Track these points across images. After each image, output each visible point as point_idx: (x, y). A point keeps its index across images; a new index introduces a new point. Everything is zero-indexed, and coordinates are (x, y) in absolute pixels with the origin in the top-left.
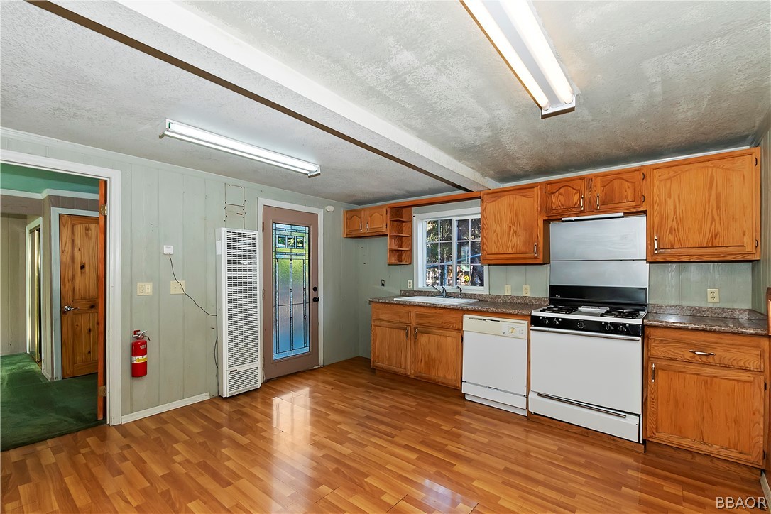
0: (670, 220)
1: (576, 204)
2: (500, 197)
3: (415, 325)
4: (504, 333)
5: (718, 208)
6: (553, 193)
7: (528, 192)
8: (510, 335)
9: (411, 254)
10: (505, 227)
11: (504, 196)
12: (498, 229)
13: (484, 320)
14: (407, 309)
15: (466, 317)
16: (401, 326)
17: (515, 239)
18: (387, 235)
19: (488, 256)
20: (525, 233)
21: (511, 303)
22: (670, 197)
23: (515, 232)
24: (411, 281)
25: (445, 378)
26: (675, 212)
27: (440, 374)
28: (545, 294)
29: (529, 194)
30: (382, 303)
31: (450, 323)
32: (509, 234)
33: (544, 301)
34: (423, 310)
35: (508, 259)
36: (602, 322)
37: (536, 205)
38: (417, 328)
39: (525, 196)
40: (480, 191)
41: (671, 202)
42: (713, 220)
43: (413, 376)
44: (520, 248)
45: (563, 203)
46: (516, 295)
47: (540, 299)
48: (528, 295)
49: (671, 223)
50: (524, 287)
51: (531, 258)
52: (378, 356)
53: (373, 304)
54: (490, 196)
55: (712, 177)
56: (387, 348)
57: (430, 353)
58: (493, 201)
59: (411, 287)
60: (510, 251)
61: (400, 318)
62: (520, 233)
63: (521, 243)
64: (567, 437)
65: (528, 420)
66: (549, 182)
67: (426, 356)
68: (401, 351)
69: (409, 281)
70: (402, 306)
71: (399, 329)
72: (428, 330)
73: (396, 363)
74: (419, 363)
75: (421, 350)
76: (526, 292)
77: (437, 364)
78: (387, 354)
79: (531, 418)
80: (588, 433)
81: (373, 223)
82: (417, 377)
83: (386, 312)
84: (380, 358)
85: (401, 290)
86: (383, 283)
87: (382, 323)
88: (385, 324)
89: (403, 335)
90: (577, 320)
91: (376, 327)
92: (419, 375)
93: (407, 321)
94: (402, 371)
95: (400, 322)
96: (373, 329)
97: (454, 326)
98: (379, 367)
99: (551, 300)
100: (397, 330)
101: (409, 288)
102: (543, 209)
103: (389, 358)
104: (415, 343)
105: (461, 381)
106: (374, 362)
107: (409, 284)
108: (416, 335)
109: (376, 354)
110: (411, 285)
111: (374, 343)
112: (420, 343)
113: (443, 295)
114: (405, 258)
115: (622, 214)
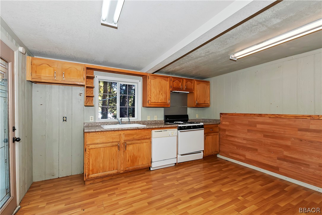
1: (180, 87)
2: (156, 78)
3: (123, 142)
4: (169, 135)
5: (205, 94)
6: (174, 81)
9: (93, 99)
10: (158, 91)
11: (158, 78)
12: (155, 92)
13: (162, 131)
14: (118, 133)
15: (153, 131)
16: (114, 144)
17: (161, 97)
18: (84, 85)
19: (151, 103)
20: (165, 95)
21: (150, 123)
22: (198, 89)
23: (161, 94)
25: (143, 164)
26: (199, 94)
27: (141, 164)
28: (162, 118)
30: (97, 132)
31: (145, 136)
32: (159, 94)
33: (162, 122)
34: (128, 132)
35: (158, 105)
36: (196, 126)
37: (168, 85)
38: (126, 142)
39: (165, 80)
41: (198, 91)
42: (204, 97)
43: (122, 172)
44: (163, 101)
45: (176, 86)
46: (152, 120)
47: (161, 121)
48: (156, 120)
49: (198, 96)
50: (155, 116)
51: (167, 105)
52: (92, 170)
53: (87, 134)
54: (152, 76)
55: (204, 86)
56: (101, 161)
57: (134, 154)
58: (153, 79)
59: (93, 121)
60: (160, 102)
61: (113, 139)
62: (163, 95)
63: (164, 99)
64: (192, 165)
65: (174, 167)
66: (173, 77)
67: (132, 157)
68: (114, 160)
69: (91, 117)
70: (113, 132)
71: (112, 146)
72: (133, 142)
73: (109, 169)
74: (127, 162)
75: (128, 154)
76: (156, 118)
77: (138, 159)
78: (101, 165)
79: (178, 165)
80: (192, 162)
81: (69, 74)
82: (126, 171)
83: (101, 137)
84: (95, 170)
85: (84, 123)
86: (65, 119)
87: (97, 146)
88: (100, 146)
89: (115, 149)
90: (191, 126)
91: (91, 150)
92: (127, 169)
93: (118, 141)
94: (115, 172)
95: (113, 142)
96: (88, 152)
97: (147, 137)
98: (94, 177)
99: (166, 121)
100: (110, 148)
101: (91, 121)
102: (170, 87)
103: (103, 167)
104: (124, 151)
105: (151, 162)
106: (88, 175)
107: (90, 119)
108: (126, 147)
109: (91, 168)
110: (93, 119)
111: (89, 162)
112: (128, 151)
113: (120, 123)
114: (88, 102)
115: (189, 92)
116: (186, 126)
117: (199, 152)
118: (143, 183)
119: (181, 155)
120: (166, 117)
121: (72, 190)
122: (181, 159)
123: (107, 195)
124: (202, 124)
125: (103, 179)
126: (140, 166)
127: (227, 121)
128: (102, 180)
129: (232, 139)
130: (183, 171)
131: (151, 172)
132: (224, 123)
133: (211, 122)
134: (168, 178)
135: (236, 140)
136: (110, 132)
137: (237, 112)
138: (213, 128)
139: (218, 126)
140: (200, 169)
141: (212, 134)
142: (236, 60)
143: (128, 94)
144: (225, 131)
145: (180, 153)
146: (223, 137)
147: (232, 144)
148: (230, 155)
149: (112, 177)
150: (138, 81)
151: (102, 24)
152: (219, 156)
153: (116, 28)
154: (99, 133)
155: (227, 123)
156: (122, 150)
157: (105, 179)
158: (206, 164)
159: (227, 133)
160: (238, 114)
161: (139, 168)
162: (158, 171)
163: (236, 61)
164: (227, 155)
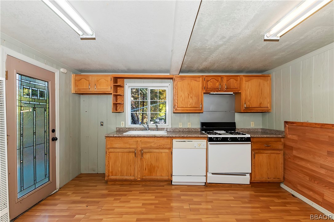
0: (248, 96)
1: (217, 87)
2: (184, 79)
3: (140, 149)
4: (195, 147)
5: (261, 94)
6: (208, 81)
7: (198, 79)
8: (199, 148)
9: (123, 106)
10: (186, 94)
11: (186, 79)
12: (183, 95)
13: (185, 141)
14: (134, 139)
16: (131, 150)
17: (191, 101)
18: (112, 94)
19: (178, 109)
20: (196, 98)
21: (182, 131)
22: (248, 88)
23: (191, 97)
24: (124, 122)
25: (162, 176)
26: (250, 95)
27: (158, 175)
28: (199, 126)
29: (197, 80)
30: (116, 137)
31: (164, 145)
32: (188, 98)
33: (198, 130)
34: (145, 139)
35: (187, 110)
36: (237, 137)
37: (201, 86)
38: (142, 150)
39: (196, 81)
40: (173, 75)
41: (248, 90)
42: (260, 98)
43: (139, 179)
44: (194, 105)
45: (212, 86)
46: (185, 128)
47: (196, 129)
49: (249, 98)
50: (188, 123)
51: (198, 110)
52: (112, 172)
53: (108, 138)
54: (179, 78)
55: (260, 83)
56: (120, 165)
57: (151, 164)
58: (181, 81)
59: (124, 126)
60: (189, 106)
61: (130, 145)
62: (194, 98)
63: (194, 103)
64: (228, 190)
65: (204, 186)
66: (207, 76)
67: (149, 166)
68: (131, 166)
69: (122, 122)
70: (131, 138)
71: (129, 152)
72: (150, 150)
73: (127, 174)
74: (144, 171)
75: (146, 162)
76: (189, 126)
77: (156, 169)
78: (119, 169)
79: (207, 185)
80: (231, 186)
81: (100, 85)
82: (143, 179)
83: (119, 142)
84: (114, 172)
85: (116, 128)
86: (102, 124)
87: (116, 150)
88: (118, 150)
89: (132, 155)
90: (228, 138)
91: (111, 153)
92: (144, 178)
93: (135, 147)
94: (132, 178)
95: (130, 148)
96: (108, 155)
97: (167, 147)
98: (113, 179)
99: (202, 129)
100: (127, 153)
101: (122, 126)
102: (203, 88)
103: (121, 171)
104: (141, 159)
105: (172, 175)
106: (108, 176)
107: (122, 124)
108: (142, 154)
109: (110, 170)
110: (124, 124)
111: (109, 164)
112: (145, 159)
113: (147, 129)
114: (119, 108)
115: (232, 93)
116: (220, 138)
117: (244, 174)
118: (152, 196)
119: (212, 174)
120: (203, 124)
121: (96, 186)
122: (212, 179)
123: (113, 199)
124: (249, 136)
125: (123, 182)
126: (159, 178)
127: (294, 135)
128: (122, 184)
129: (302, 163)
130: (210, 195)
131: (173, 187)
132: (289, 136)
133: (272, 133)
134: (182, 197)
135: (308, 165)
136: (128, 138)
137: (310, 121)
138: (270, 142)
139: (281, 141)
140: (234, 197)
141: (269, 152)
142: (279, 38)
143: (159, 100)
144: (293, 150)
145: (211, 170)
146: (289, 158)
147: (302, 171)
148: (299, 188)
149: (132, 182)
150: (167, 84)
151: (82, 39)
152: (283, 186)
153: (94, 39)
154: (118, 138)
155: (295, 137)
156: (139, 157)
157: (124, 183)
158: (253, 193)
159: (295, 153)
160: (311, 124)
161: (157, 179)
162: (180, 187)
163: (278, 40)
164: (294, 187)
